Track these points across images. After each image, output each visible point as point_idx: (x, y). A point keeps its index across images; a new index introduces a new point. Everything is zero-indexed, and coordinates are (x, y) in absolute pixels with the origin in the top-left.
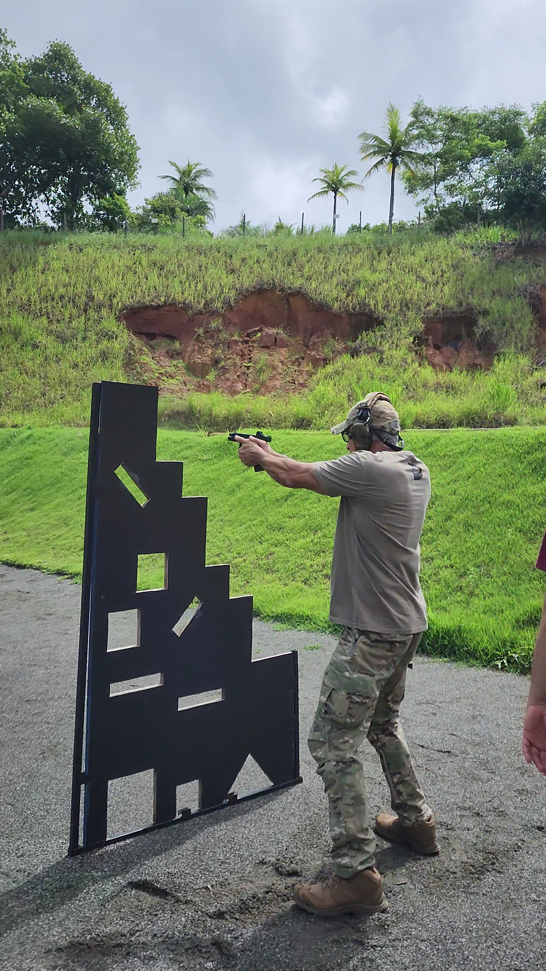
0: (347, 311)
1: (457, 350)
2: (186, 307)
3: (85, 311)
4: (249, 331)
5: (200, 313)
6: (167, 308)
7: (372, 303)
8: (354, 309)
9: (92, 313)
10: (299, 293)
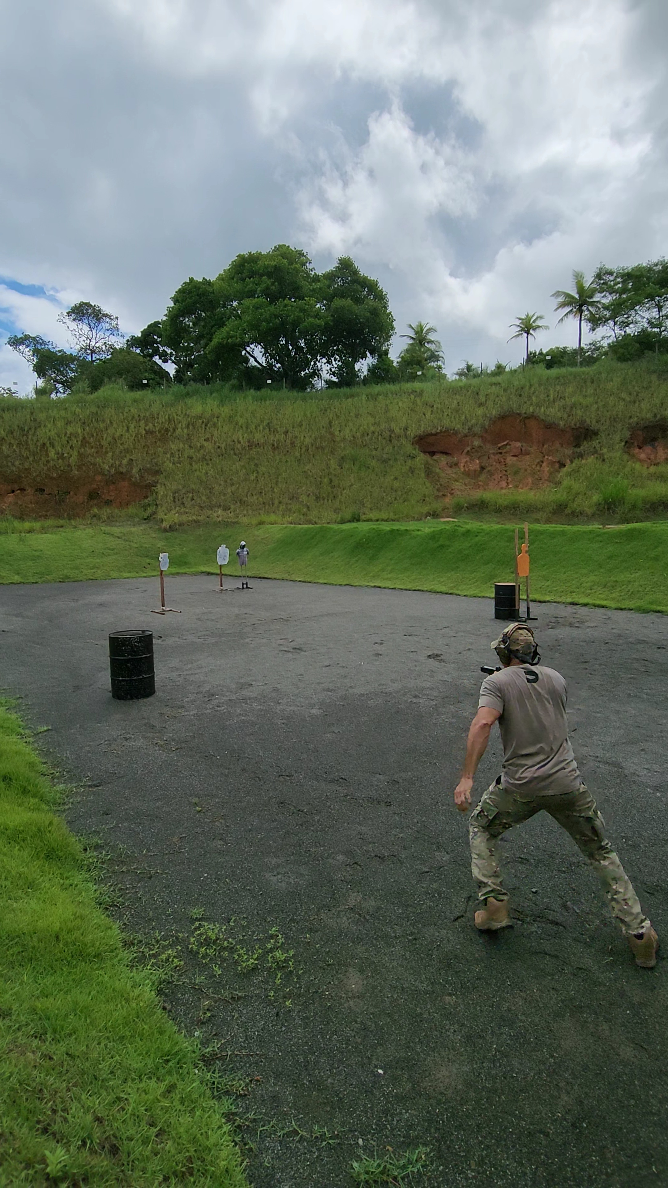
0: (570, 426)
1: (654, 447)
2: (456, 433)
3: (390, 441)
4: (499, 445)
5: (466, 436)
6: (442, 434)
7: (588, 421)
8: (575, 425)
9: (395, 442)
10: (532, 417)
